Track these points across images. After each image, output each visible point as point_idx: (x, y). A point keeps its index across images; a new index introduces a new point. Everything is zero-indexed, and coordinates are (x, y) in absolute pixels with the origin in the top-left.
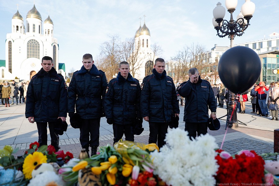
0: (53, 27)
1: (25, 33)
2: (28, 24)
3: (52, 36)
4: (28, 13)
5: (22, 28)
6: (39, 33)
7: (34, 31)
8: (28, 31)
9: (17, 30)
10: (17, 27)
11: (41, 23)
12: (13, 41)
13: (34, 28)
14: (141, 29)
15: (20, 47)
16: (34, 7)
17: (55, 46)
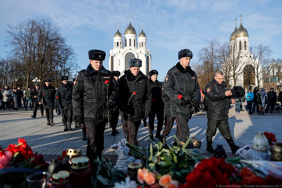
0: (146, 40)
1: (123, 48)
2: (126, 40)
3: (145, 48)
4: (126, 30)
5: (121, 43)
6: (135, 46)
7: (130, 45)
8: (126, 46)
9: (118, 46)
10: (118, 43)
11: (136, 37)
12: (115, 56)
13: (130, 42)
14: (238, 31)
15: (120, 60)
16: (131, 24)
17: (148, 57)
